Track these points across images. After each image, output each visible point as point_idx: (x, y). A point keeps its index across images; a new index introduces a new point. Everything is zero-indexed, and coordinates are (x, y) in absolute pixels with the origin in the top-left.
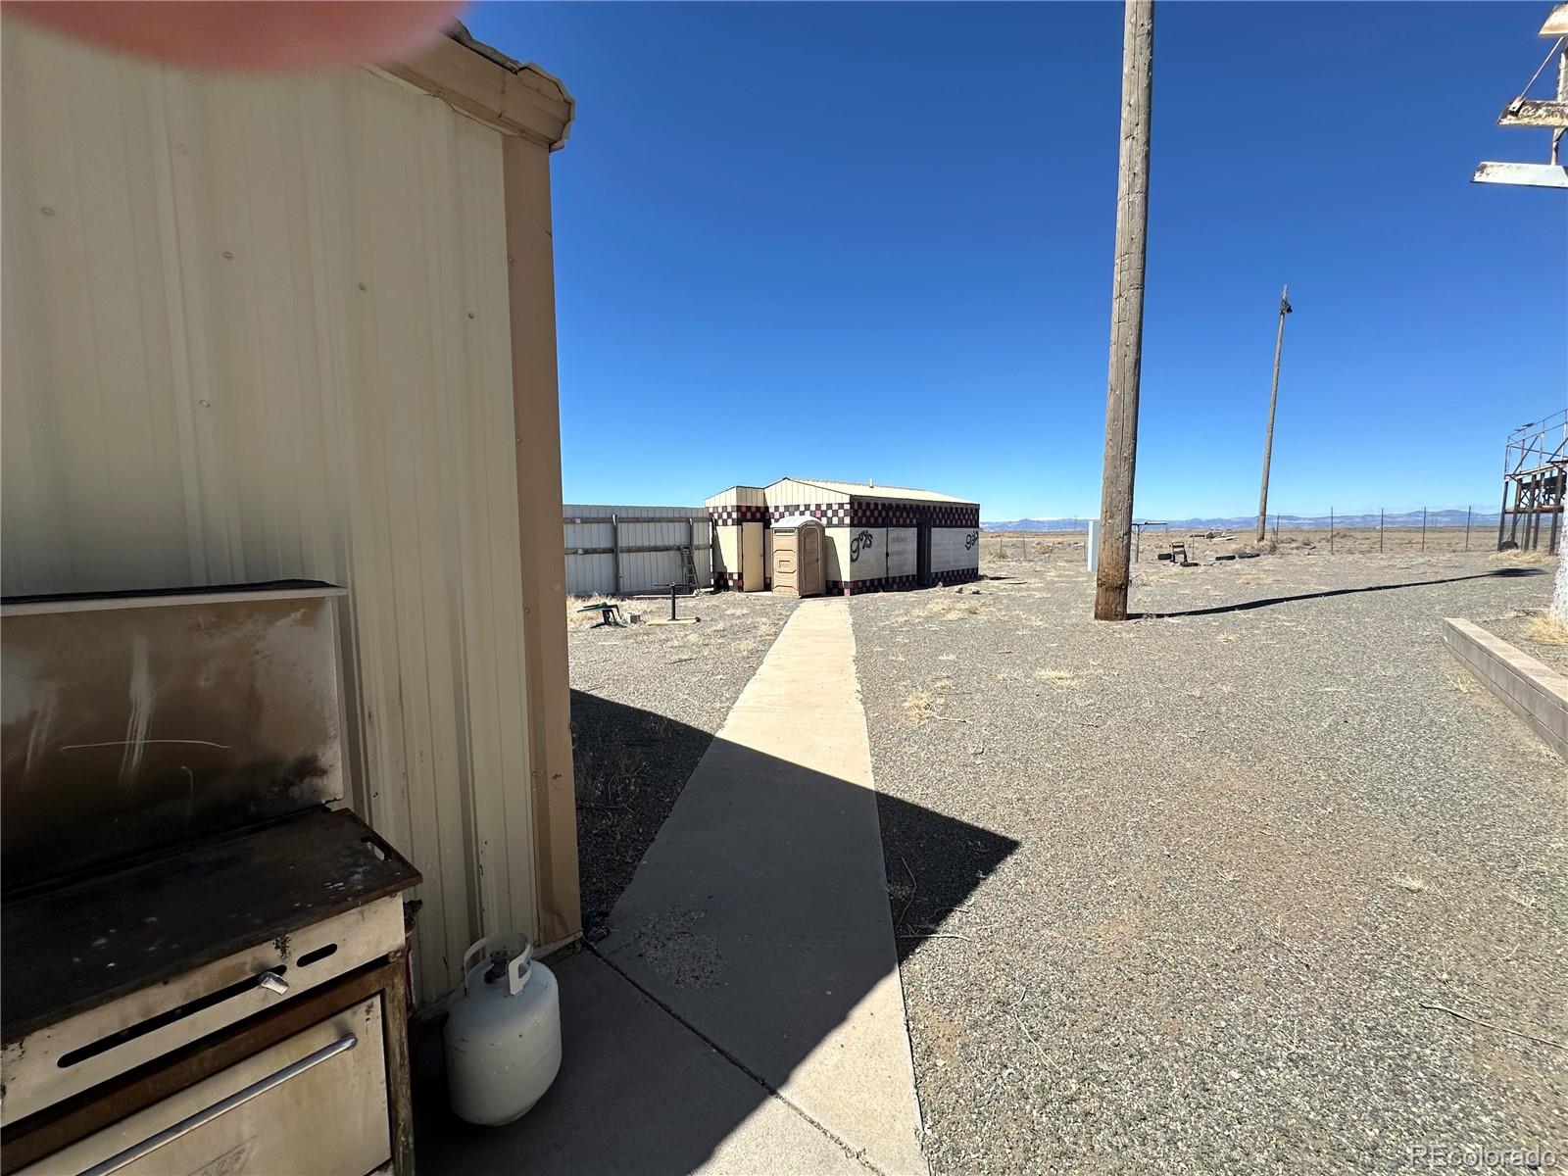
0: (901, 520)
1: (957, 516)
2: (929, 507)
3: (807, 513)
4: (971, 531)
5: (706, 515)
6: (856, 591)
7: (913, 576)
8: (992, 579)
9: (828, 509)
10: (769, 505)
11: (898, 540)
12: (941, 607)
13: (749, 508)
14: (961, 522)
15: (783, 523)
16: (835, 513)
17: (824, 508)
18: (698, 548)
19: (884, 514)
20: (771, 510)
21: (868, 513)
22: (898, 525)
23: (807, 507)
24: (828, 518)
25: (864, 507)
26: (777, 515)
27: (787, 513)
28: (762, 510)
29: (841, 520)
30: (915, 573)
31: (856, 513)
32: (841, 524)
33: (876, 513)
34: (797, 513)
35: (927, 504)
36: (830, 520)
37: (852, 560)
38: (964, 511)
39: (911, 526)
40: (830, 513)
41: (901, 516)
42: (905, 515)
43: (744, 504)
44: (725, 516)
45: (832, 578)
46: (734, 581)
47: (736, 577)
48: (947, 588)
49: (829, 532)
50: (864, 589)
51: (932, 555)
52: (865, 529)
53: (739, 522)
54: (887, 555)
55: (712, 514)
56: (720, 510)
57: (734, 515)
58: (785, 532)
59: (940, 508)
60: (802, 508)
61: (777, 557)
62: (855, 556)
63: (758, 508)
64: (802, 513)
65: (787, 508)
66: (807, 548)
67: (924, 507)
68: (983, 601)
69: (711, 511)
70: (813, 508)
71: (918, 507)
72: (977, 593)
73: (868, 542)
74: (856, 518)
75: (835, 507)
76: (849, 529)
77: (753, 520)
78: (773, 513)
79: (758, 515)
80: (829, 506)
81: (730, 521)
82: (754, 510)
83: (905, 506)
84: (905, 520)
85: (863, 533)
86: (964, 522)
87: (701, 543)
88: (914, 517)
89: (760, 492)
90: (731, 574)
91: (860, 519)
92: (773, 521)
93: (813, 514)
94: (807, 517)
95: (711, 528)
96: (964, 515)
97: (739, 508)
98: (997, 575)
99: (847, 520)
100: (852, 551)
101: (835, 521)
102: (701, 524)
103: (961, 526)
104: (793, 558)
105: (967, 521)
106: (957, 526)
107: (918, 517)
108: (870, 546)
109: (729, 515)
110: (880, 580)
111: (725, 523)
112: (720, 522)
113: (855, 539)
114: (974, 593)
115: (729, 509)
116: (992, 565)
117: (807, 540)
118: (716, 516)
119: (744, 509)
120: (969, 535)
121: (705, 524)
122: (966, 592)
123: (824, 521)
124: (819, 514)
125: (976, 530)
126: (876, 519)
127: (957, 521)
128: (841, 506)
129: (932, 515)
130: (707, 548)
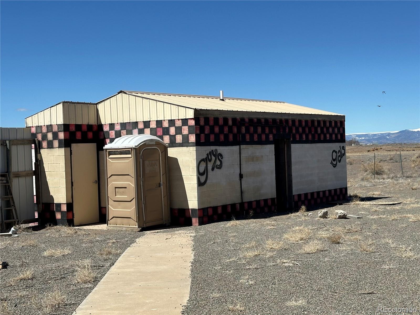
0: (256, 137)
1: (319, 130)
2: (287, 121)
3: (147, 131)
4: (336, 146)
5: (28, 136)
6: (205, 219)
7: (273, 199)
8: (363, 199)
9: (170, 126)
10: (103, 123)
11: (253, 159)
12: (299, 236)
13: (78, 127)
14: (325, 136)
15: (119, 143)
16: (179, 131)
17: (166, 125)
18: (17, 175)
19: (235, 130)
20: (106, 129)
21: (217, 130)
22: (252, 142)
23: (147, 124)
24: (170, 136)
25: (212, 123)
26: (112, 134)
27: (124, 132)
28: (95, 129)
29: (185, 138)
30: (274, 196)
31: (202, 129)
32: (185, 143)
33: (226, 129)
34: (136, 131)
35: (284, 118)
36: (173, 139)
37: (200, 184)
38: (328, 124)
39: (267, 142)
40: (172, 131)
41: (255, 131)
42: (259, 130)
43: (72, 122)
44: (50, 136)
45: (177, 206)
46: (62, 213)
47: (64, 208)
48: (310, 213)
49: (172, 152)
50: (215, 217)
51: (294, 174)
52: (213, 148)
53: (66, 144)
54: (241, 176)
55: (34, 135)
56: (44, 130)
57: (61, 136)
58: (121, 153)
59: (300, 121)
60: (141, 126)
61: (112, 183)
62: (203, 180)
63: (90, 127)
64: (141, 132)
65: (123, 125)
66: (147, 171)
67: (281, 120)
68: (348, 227)
69: (33, 130)
70: (153, 125)
71: (274, 121)
72: (344, 217)
73: (218, 163)
74: (202, 135)
75: (179, 124)
76: (194, 148)
77: (84, 140)
78: (108, 132)
79: (90, 135)
80: (172, 122)
81: (56, 143)
82: (85, 129)
83: (259, 120)
84: (260, 136)
85: (211, 153)
86: (328, 136)
87: (21, 168)
88: (271, 132)
89: (92, 108)
90: (59, 205)
91: (207, 136)
92: (108, 141)
93: (153, 132)
94: (147, 136)
95: (33, 151)
96: (328, 129)
97: (66, 127)
98: (370, 194)
99: (192, 138)
100: (200, 174)
101: (179, 139)
102: (21, 148)
103: (325, 141)
104: (130, 183)
105: (331, 135)
106: (320, 141)
107: (274, 131)
108: (220, 167)
109: (55, 136)
110: (233, 205)
111: (50, 146)
112: (45, 144)
113: (203, 160)
114: (340, 217)
115: (55, 129)
116: (364, 183)
117: (147, 162)
118: (39, 137)
119: (72, 129)
120: (334, 151)
121: (27, 147)
122: (331, 217)
123: (167, 139)
124: (160, 132)
125: (342, 145)
126: (226, 136)
127: (319, 135)
128: (185, 121)
129: (291, 129)
130: (30, 174)
